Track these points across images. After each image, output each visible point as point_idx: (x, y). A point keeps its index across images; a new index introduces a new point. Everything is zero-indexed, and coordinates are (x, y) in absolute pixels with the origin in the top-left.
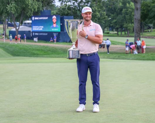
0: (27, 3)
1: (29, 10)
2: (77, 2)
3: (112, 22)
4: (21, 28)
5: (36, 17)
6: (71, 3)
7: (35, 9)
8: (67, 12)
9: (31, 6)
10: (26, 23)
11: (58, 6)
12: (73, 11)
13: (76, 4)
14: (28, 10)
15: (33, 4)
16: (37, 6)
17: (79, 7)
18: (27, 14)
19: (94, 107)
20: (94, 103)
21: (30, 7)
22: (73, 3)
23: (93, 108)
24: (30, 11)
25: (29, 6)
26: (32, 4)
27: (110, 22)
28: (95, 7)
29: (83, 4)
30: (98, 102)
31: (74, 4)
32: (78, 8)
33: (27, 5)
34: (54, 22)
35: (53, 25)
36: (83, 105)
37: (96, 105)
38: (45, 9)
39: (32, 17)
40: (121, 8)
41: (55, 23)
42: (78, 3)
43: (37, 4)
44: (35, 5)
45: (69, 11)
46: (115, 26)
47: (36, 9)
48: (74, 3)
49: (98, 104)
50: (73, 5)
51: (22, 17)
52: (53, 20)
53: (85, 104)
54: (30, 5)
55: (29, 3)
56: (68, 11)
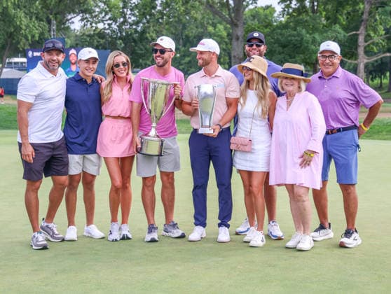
0: (18, 23)
1: (23, 38)
2: (116, 22)
3: (183, 62)
4: (5, 72)
5: (36, 51)
6: (104, 24)
7: (33, 36)
8: (98, 42)
9: (25, 30)
10: (11, 63)
11: (75, 30)
12: (110, 39)
13: (114, 27)
14: (20, 37)
15: (29, 26)
16: (37, 29)
17: (121, 33)
18: (19, 46)
19: (220, 231)
20: (220, 225)
21: (23, 31)
22: (109, 24)
23: (218, 234)
24: (24, 40)
25: (21, 28)
26: (27, 26)
27: (179, 63)
28: (151, 34)
29: (128, 27)
30: (228, 223)
31: (110, 27)
32: (119, 34)
33: (18, 29)
34: (73, 61)
35: (70, 67)
36: (202, 227)
37: (224, 229)
38: (54, 35)
39: (28, 50)
40: (200, 35)
41: (73, 64)
42: (118, 24)
43: (39, 26)
44: (34, 28)
45: (101, 40)
46: (189, 70)
47: (37, 35)
48: (111, 24)
49: (228, 226)
50: (108, 29)
51: (7, 51)
52: (71, 58)
53: (204, 225)
54: (24, 27)
55: (21, 24)
56: (99, 40)
